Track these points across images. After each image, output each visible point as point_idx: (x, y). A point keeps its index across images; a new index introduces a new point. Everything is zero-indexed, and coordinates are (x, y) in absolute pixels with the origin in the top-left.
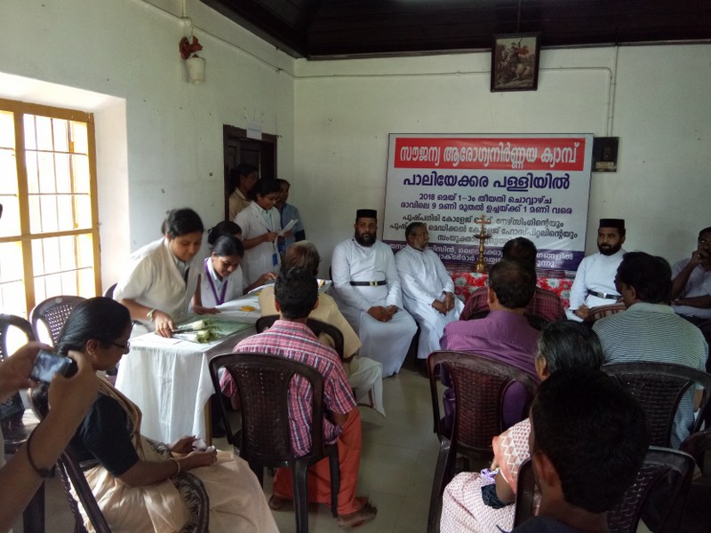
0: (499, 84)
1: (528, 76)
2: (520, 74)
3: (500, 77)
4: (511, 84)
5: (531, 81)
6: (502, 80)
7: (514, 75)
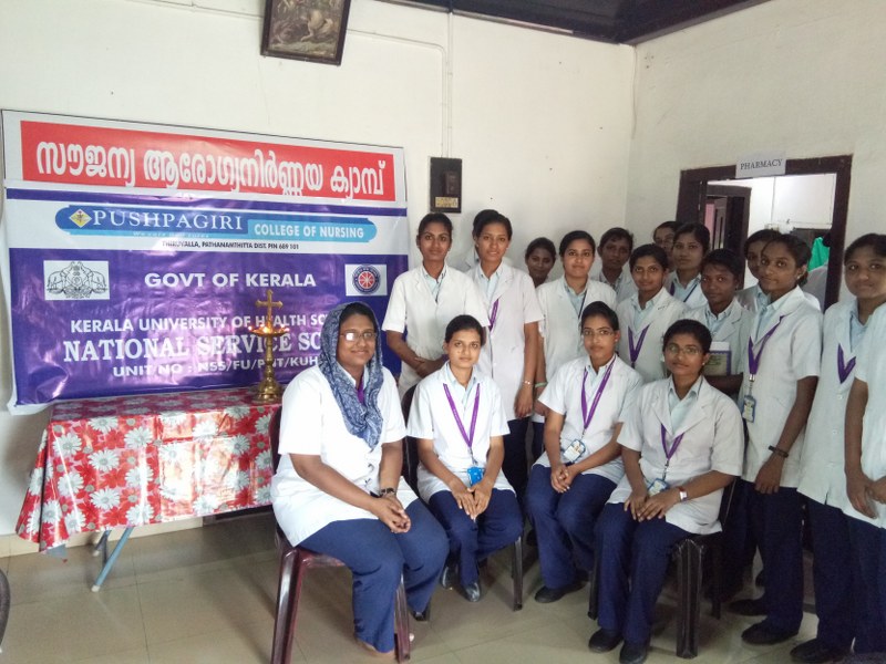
0: (276, 42)
1: (328, 37)
2: (315, 31)
3: (280, 30)
4: (297, 46)
5: (332, 46)
6: (283, 35)
7: (304, 29)
